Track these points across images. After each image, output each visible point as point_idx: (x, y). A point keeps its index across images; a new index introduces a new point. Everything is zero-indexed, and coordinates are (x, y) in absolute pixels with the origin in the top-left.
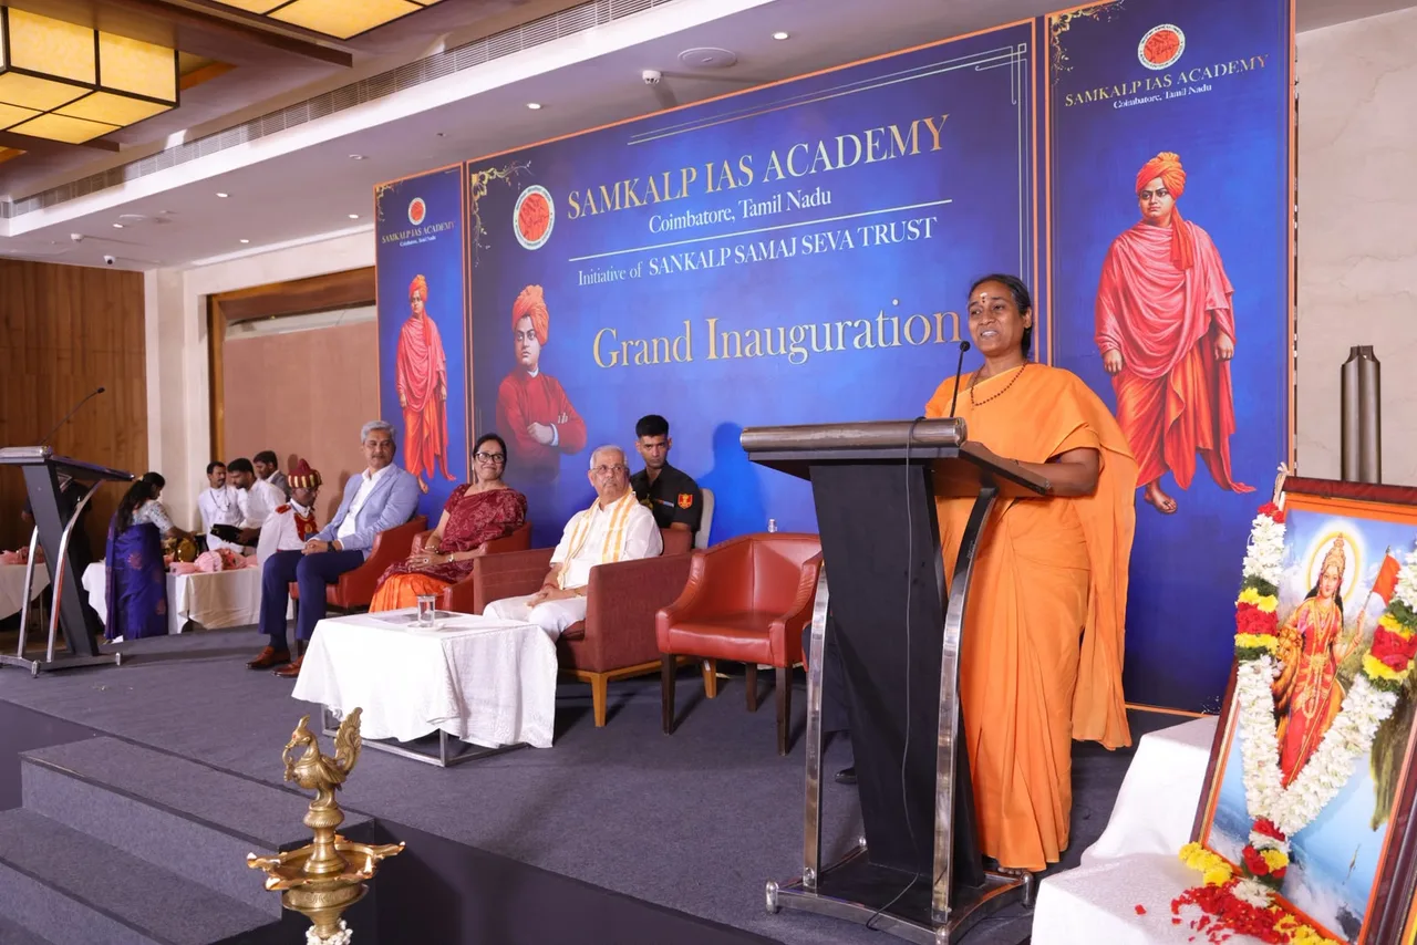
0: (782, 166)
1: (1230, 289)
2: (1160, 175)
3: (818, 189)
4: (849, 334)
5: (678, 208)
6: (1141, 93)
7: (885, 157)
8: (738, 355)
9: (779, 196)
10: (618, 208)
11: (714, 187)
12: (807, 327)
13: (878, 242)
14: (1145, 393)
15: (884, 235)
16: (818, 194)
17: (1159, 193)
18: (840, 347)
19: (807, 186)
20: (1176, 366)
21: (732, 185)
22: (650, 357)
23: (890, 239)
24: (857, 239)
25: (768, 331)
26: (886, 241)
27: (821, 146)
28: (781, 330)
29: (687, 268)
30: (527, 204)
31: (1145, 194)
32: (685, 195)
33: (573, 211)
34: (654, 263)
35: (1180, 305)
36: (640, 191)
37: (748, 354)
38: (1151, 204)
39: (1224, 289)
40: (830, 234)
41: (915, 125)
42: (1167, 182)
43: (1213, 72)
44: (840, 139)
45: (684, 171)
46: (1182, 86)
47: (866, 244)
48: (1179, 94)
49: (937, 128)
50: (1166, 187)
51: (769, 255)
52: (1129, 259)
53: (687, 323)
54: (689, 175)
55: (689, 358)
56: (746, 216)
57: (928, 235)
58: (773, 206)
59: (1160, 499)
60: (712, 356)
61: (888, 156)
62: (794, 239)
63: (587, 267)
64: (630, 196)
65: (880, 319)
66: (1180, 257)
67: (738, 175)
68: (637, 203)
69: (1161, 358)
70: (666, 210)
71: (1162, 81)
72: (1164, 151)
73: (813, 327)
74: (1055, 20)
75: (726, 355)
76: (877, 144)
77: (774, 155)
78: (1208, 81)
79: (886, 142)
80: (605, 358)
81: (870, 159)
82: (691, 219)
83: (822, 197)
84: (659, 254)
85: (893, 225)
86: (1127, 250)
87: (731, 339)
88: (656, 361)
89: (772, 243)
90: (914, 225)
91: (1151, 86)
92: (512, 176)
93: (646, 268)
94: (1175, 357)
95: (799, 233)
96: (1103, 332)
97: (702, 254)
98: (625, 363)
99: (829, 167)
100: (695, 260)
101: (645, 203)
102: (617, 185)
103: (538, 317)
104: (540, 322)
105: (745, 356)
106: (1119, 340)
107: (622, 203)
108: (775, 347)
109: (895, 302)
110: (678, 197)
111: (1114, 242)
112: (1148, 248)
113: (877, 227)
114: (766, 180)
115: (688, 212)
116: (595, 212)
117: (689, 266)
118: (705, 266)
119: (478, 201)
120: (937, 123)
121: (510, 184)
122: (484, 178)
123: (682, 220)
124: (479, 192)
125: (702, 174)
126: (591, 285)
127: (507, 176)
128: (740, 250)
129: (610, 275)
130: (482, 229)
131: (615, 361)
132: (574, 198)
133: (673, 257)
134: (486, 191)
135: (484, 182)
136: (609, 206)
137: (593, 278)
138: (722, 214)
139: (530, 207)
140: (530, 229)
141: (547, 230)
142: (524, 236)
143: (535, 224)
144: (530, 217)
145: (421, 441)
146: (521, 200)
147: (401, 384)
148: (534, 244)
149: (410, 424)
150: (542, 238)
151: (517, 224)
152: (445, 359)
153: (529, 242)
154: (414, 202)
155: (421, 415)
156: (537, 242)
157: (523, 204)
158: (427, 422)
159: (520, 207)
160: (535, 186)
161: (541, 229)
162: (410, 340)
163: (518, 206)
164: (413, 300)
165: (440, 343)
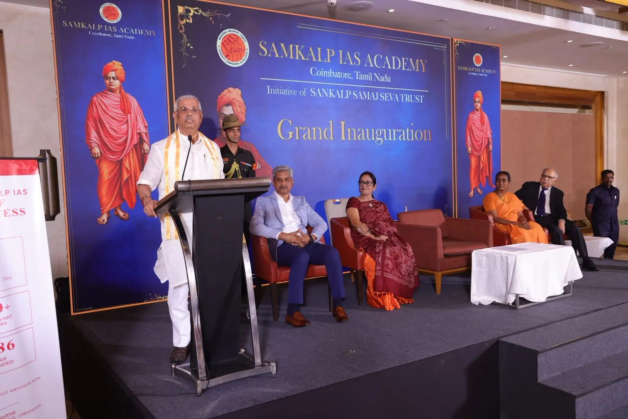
0: (373, 62)
1: (491, 132)
2: (478, 97)
3: (386, 75)
4: (398, 134)
5: (326, 67)
6: (474, 71)
7: (408, 70)
8: (355, 139)
9: (371, 73)
10: (291, 57)
11: (343, 62)
12: (382, 130)
15: (408, 99)
16: (386, 77)
17: (478, 102)
18: (395, 139)
19: (382, 73)
21: (351, 64)
22: (312, 136)
23: (410, 100)
24: (400, 98)
25: (367, 130)
27: (387, 58)
28: (373, 130)
29: (330, 96)
30: (228, 39)
32: (329, 61)
33: (263, 52)
34: (313, 90)
36: (305, 52)
37: (359, 139)
38: (477, 105)
40: (390, 94)
41: (417, 60)
42: (479, 99)
43: (488, 71)
45: (328, 50)
47: (402, 101)
48: (482, 75)
49: (424, 65)
51: (367, 98)
52: (473, 121)
53: (331, 122)
54: (330, 53)
55: (332, 138)
56: (357, 78)
57: (422, 102)
58: (369, 77)
59: (479, 191)
60: (343, 138)
61: (410, 69)
62: (377, 93)
63: (273, 85)
64: (299, 54)
65: (408, 130)
66: (483, 121)
67: (354, 60)
68: (303, 58)
70: (319, 66)
71: (478, 70)
72: (479, 90)
73: (385, 130)
74: (455, 41)
75: (349, 139)
76: (406, 64)
77: (369, 56)
79: (408, 64)
80: (285, 135)
81: (404, 69)
82: (332, 74)
83: (387, 79)
84: (316, 87)
85: (411, 96)
86: (472, 117)
87: (352, 132)
88: (314, 138)
89: (368, 93)
90: (417, 97)
92: (214, 18)
93: (308, 92)
95: (380, 91)
96: (467, 141)
97: (338, 91)
98: (297, 138)
99: (389, 67)
100: (334, 93)
101: (308, 59)
102: (291, 46)
103: (238, 107)
104: (239, 110)
105: (358, 139)
107: (294, 55)
108: (370, 137)
109: (412, 124)
110: (325, 61)
111: (469, 115)
112: (477, 118)
113: (406, 95)
114: (366, 65)
115: (331, 70)
116: (277, 56)
117: (332, 96)
118: (339, 97)
119: (184, 25)
120: (424, 62)
121: (213, 22)
122: (190, 11)
123: (328, 73)
124: (184, 19)
125: (337, 54)
126: (275, 95)
127: (210, 17)
128: (355, 93)
129: (287, 91)
130: (188, 44)
131: (291, 137)
132: (263, 44)
133: (323, 89)
134: (191, 20)
135: (189, 14)
136: (286, 56)
137: (277, 91)
138: (347, 75)
139: (230, 41)
140: (230, 54)
141: (244, 58)
142: (226, 57)
143: (234, 52)
144: (230, 47)
145: (119, 182)
146: (222, 36)
147: (93, 139)
148: (234, 64)
149: (106, 170)
150: (239, 62)
151: (220, 48)
152: (147, 125)
153: (230, 62)
154: (107, 5)
155: (120, 163)
156: (236, 63)
157: (224, 37)
158: (127, 168)
159: (222, 39)
160: (234, 30)
161: (239, 56)
162: (104, 107)
163: (221, 37)
164: (108, 78)
165: (142, 113)
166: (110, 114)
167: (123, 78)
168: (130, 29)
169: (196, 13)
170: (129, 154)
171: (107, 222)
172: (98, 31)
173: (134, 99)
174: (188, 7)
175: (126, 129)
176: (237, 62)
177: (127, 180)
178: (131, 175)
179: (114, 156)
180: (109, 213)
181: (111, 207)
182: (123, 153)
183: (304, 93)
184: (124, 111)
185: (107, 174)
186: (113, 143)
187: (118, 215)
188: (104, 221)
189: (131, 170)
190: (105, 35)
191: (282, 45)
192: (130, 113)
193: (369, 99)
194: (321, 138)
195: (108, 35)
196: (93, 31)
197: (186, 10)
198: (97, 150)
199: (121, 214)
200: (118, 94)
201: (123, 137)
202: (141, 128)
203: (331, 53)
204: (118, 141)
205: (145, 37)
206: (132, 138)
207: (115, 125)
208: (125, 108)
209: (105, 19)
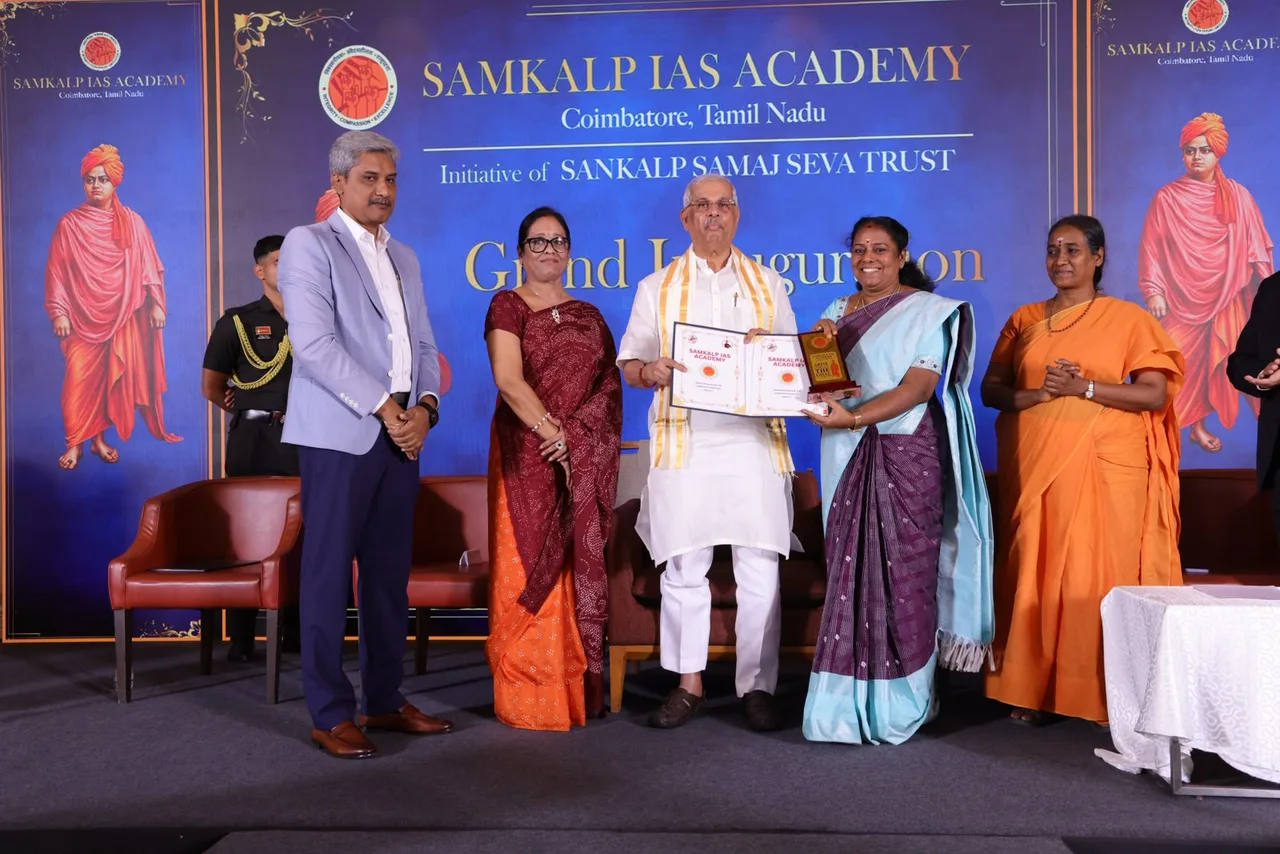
0: (763, 73)
1: (1270, 245)
2: (1203, 134)
3: (809, 104)
5: (610, 103)
6: (1186, 54)
7: (894, 80)
9: (756, 105)
10: (509, 91)
11: (663, 83)
12: (793, 256)
13: (885, 169)
14: (1189, 338)
15: (889, 162)
16: (809, 109)
17: (1203, 150)
18: (837, 280)
19: (796, 99)
20: (1219, 313)
21: (690, 85)
23: (900, 167)
24: (860, 164)
26: (895, 169)
27: (813, 56)
29: (620, 176)
30: (345, 68)
31: (1190, 150)
32: (618, 87)
33: (433, 87)
34: (568, 165)
35: (1224, 257)
36: (548, 74)
38: (1195, 160)
39: (1266, 245)
40: (824, 155)
41: (930, 50)
42: (1211, 141)
43: (1255, 45)
44: (838, 53)
45: (617, 60)
46: (1225, 53)
47: (870, 170)
48: (1221, 60)
49: (957, 60)
50: (1210, 146)
51: (742, 171)
52: (1174, 212)
53: (621, 242)
54: (623, 66)
55: (623, 284)
56: (708, 123)
57: (945, 168)
58: (750, 116)
59: (1205, 438)
61: (899, 78)
62: (776, 157)
63: (455, 162)
64: (530, 81)
66: (1223, 211)
67: (697, 74)
68: (542, 89)
69: (1204, 305)
70: (588, 103)
71: (1206, 46)
72: (1208, 112)
73: (802, 257)
76: (884, 64)
77: (749, 58)
78: (1249, 52)
79: (895, 64)
80: (486, 278)
81: (876, 79)
82: (628, 120)
83: (814, 114)
84: (577, 157)
85: (903, 153)
86: (1170, 201)
89: (746, 157)
90: (929, 155)
91: (1195, 49)
92: (317, 28)
93: (555, 171)
94: (1218, 306)
95: (784, 150)
96: (1148, 279)
97: (643, 161)
99: (823, 81)
100: (632, 168)
101: (554, 91)
102: (509, 64)
106: (1163, 286)
107: (517, 85)
110: (608, 89)
111: (1157, 193)
112: (1192, 201)
113: (884, 154)
114: (738, 85)
115: (623, 109)
116: (469, 92)
117: (624, 174)
118: (649, 176)
119: (247, 53)
120: (956, 52)
121: (312, 37)
122: (259, 22)
123: (614, 118)
124: (248, 41)
125: (645, 67)
126: (461, 184)
127: (306, 26)
128: (700, 161)
129: (495, 175)
130: (255, 93)
131: (503, 284)
132: (433, 71)
133: (599, 161)
134: (263, 41)
135: (259, 28)
136: (495, 88)
137: (465, 177)
138: (675, 118)
139: (351, 73)
140: (349, 103)
141: (383, 108)
142: (340, 110)
143: (360, 96)
144: (351, 85)
145: (103, 386)
146: (332, 63)
147: (58, 301)
148: (358, 124)
149: (79, 362)
150: (371, 118)
151: (326, 92)
152: (162, 268)
153: (349, 119)
154: (94, 37)
155: (106, 348)
156: (362, 120)
157: (336, 68)
158: (119, 358)
159: (332, 69)
160: (361, 47)
161: (371, 106)
162: (80, 238)
163: (329, 68)
164: (89, 179)
165: (153, 245)
166: (92, 250)
167: (119, 177)
168: (136, 78)
169: (274, 24)
170: (124, 327)
171: (76, 466)
172: (76, 91)
173: (139, 218)
174: (257, 13)
175: (121, 280)
176: (367, 119)
177: (119, 381)
178: (126, 374)
179: (93, 333)
180: (81, 446)
181: (85, 435)
182: (112, 327)
183: (542, 175)
184: (117, 242)
185: (82, 369)
186: (93, 307)
187: (98, 452)
188: (71, 462)
189: (127, 363)
190: (87, 95)
191: (485, 65)
192: (130, 247)
193: (746, 173)
194: (588, 284)
195: (94, 95)
196: (67, 91)
197: (252, 20)
198: (64, 323)
199: (104, 450)
200: (107, 210)
201: (112, 296)
202: (151, 275)
203: (625, 65)
204: (104, 304)
205: (166, 89)
206: (131, 297)
207: (99, 270)
208: (120, 236)
209: (89, 65)
